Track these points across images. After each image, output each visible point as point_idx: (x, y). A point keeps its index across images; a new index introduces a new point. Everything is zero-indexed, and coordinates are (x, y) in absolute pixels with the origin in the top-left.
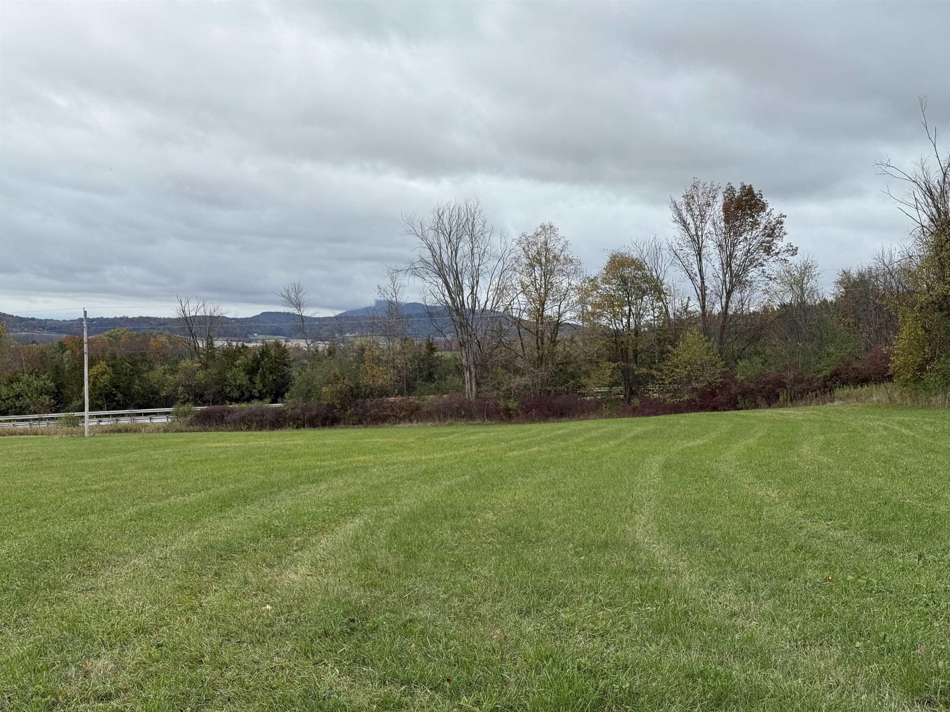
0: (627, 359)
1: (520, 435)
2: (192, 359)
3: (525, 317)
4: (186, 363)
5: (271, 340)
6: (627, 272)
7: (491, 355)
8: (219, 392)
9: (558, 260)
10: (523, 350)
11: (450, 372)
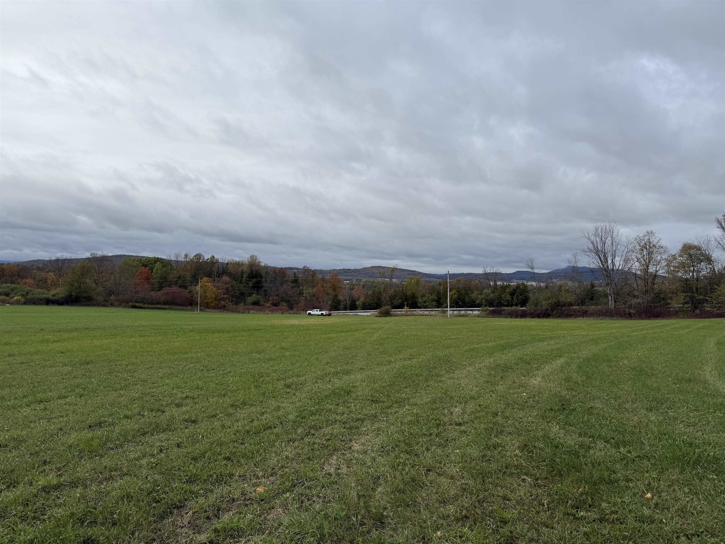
0: (692, 291)
1: (637, 325)
2: (488, 289)
3: (639, 272)
4: (486, 291)
5: (520, 282)
6: (692, 252)
7: (621, 289)
8: (499, 302)
9: (655, 247)
10: (638, 287)
11: (602, 296)
